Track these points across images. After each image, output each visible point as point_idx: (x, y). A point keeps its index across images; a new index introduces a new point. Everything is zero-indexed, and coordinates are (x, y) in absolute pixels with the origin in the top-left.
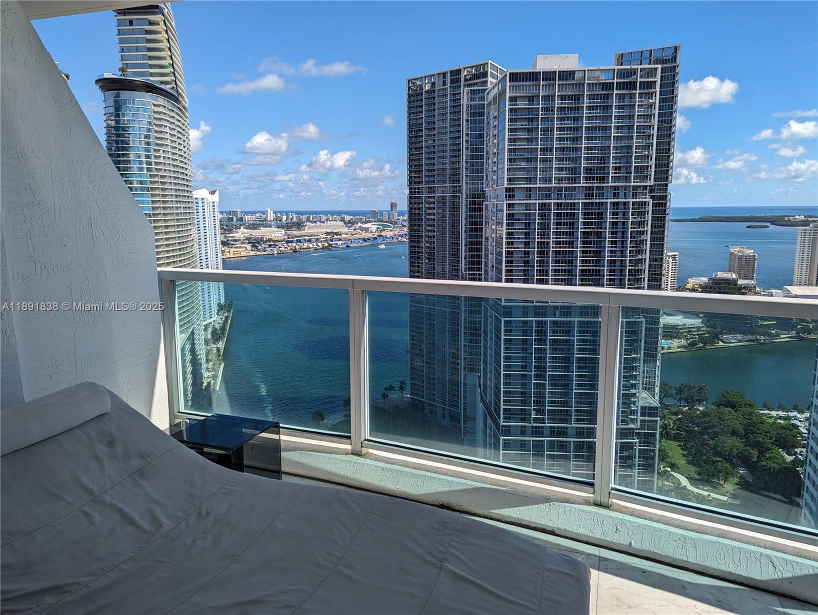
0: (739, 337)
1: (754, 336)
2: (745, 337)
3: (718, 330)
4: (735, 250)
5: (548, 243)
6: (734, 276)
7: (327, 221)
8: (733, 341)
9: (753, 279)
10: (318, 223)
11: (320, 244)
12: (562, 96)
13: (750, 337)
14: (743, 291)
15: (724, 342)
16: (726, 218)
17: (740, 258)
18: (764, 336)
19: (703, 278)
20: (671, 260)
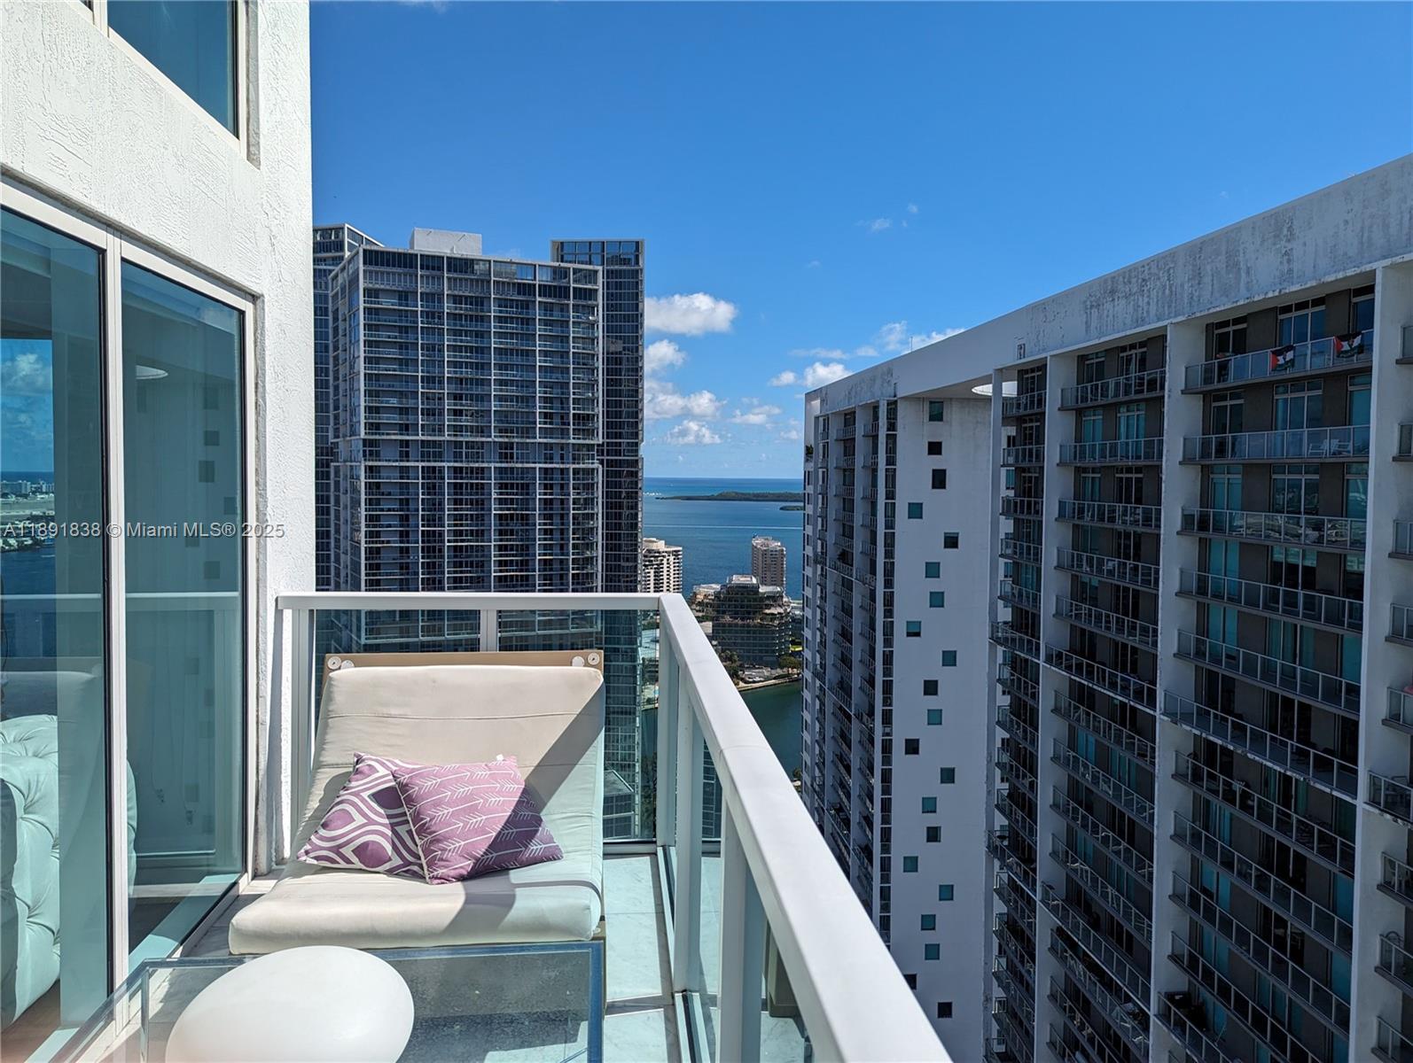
0: (766, 672)
1: (785, 670)
2: (773, 672)
3: (738, 663)
4: (758, 542)
5: (441, 534)
6: (754, 581)
7: (34, 493)
8: (758, 679)
9: (781, 585)
10: (13, 498)
11: (12, 541)
12: (454, 296)
13: (779, 672)
14: (767, 602)
15: (746, 682)
16: (755, 495)
17: (765, 553)
18: (797, 668)
19: (714, 586)
20: (672, 558)
